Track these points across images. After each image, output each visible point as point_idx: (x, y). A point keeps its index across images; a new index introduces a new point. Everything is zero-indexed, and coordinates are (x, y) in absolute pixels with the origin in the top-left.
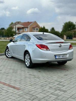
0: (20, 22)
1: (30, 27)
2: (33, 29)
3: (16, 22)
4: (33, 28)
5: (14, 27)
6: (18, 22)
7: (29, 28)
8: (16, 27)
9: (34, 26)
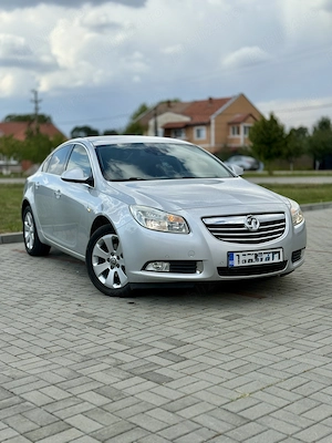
0: (176, 101)
1: (216, 123)
2: (231, 129)
3: (162, 103)
4: (229, 124)
5: (152, 123)
6: (169, 102)
7: (213, 126)
8: (160, 125)
9: (238, 116)
